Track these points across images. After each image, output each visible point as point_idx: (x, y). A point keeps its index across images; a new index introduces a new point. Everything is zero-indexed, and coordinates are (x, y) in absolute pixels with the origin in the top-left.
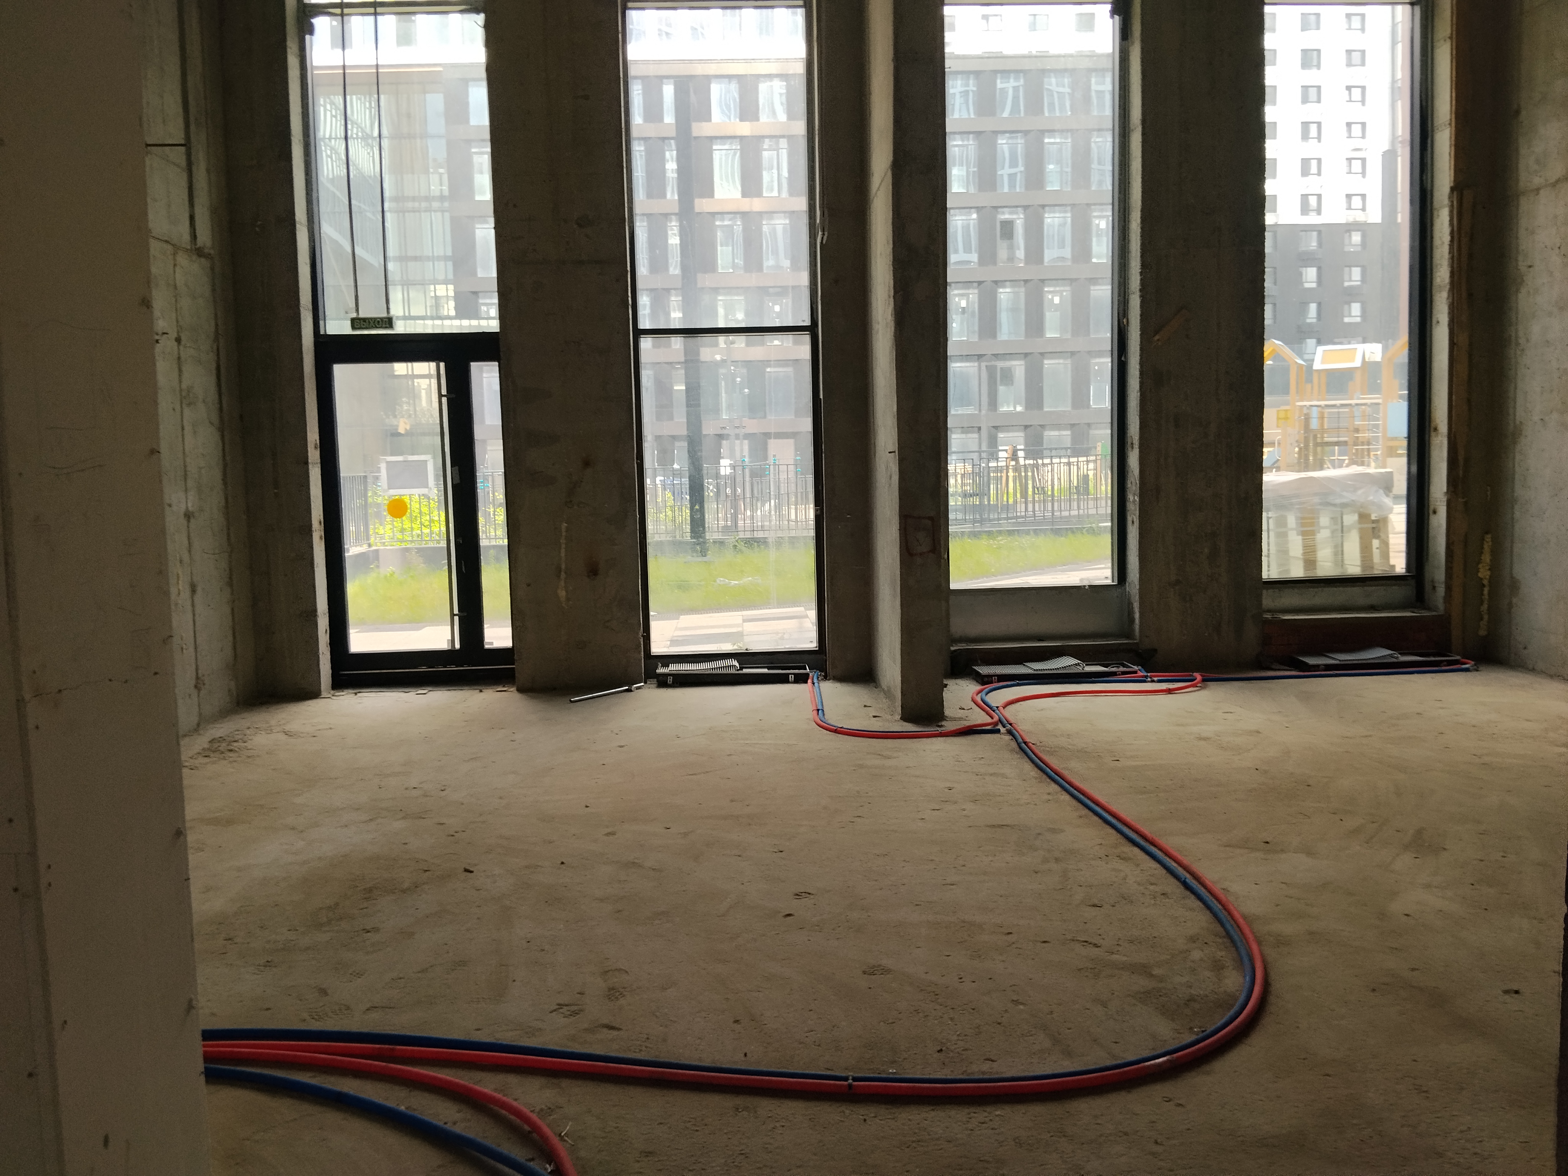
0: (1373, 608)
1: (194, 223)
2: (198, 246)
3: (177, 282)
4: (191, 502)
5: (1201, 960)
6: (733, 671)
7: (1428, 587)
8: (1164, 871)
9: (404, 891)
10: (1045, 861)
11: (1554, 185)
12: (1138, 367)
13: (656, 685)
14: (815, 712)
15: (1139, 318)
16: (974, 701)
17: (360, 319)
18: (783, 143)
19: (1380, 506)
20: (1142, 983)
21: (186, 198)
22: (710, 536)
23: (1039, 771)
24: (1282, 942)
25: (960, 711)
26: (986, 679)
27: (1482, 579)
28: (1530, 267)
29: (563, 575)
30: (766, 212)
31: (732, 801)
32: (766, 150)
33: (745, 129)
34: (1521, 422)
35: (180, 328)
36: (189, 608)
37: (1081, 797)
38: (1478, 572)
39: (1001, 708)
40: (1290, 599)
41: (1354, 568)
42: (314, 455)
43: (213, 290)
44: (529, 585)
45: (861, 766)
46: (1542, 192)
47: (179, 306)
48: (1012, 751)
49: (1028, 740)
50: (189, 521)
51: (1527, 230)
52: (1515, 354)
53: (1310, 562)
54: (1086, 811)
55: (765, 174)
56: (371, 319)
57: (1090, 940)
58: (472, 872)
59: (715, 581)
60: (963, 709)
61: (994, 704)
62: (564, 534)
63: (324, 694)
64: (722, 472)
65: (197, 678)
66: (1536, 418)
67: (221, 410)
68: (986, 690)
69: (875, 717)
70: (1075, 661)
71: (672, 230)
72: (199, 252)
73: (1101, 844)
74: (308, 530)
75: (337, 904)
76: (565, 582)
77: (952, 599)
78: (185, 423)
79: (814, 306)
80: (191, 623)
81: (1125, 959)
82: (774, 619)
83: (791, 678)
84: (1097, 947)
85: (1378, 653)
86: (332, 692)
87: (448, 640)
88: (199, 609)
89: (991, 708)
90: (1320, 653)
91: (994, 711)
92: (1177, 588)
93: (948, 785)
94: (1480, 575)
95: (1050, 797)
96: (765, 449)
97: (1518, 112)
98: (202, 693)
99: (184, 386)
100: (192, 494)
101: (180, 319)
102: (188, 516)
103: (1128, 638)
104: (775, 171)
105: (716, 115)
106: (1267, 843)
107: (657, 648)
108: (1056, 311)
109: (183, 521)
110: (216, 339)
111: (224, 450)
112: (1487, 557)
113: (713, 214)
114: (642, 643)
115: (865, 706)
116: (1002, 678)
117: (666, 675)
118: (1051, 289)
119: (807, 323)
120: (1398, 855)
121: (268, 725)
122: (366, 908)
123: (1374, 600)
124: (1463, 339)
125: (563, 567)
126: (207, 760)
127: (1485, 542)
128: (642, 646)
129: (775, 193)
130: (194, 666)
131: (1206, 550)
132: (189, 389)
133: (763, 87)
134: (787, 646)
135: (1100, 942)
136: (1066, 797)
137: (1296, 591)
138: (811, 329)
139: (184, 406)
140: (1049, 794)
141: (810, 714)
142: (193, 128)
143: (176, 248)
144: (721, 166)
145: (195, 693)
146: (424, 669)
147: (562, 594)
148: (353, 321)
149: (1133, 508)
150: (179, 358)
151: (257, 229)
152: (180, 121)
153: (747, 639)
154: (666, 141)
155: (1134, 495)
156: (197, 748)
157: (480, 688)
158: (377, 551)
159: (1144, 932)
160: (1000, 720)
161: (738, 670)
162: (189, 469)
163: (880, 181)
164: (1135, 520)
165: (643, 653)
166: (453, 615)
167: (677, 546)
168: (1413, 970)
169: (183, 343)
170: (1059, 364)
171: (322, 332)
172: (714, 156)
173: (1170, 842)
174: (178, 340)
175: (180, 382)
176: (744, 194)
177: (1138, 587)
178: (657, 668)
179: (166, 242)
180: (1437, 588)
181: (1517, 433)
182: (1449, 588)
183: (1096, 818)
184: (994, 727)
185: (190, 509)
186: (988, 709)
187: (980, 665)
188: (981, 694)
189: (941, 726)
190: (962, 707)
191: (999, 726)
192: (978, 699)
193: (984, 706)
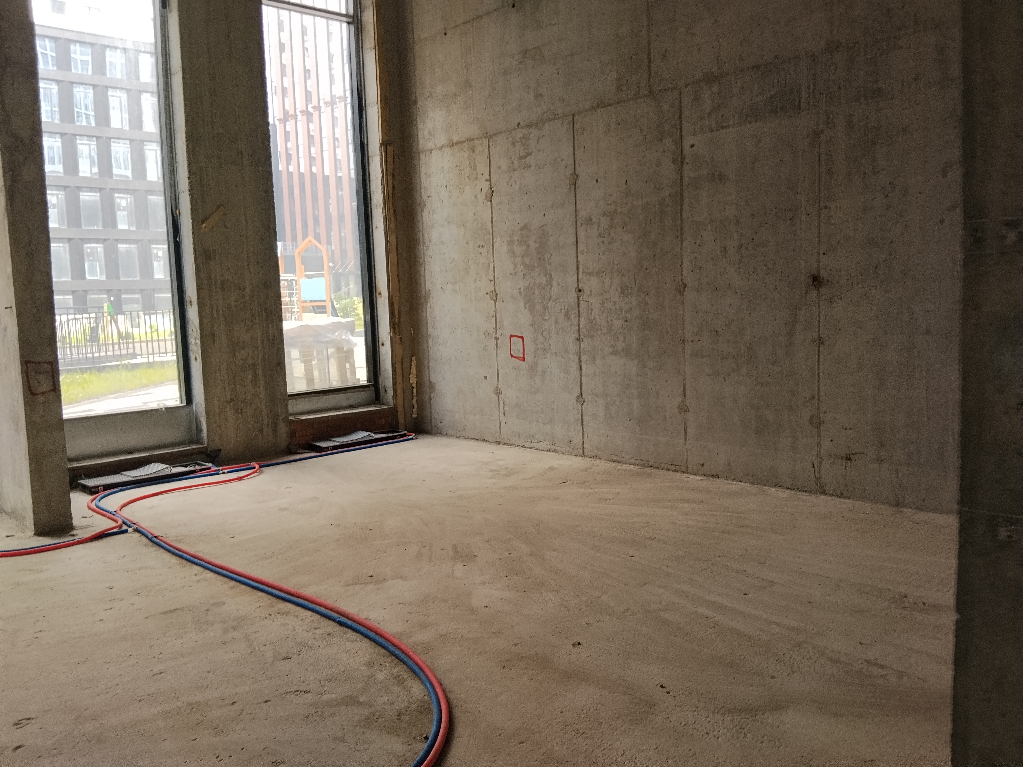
0: (352, 407)
5: (386, 679)
7: (382, 391)
8: (319, 617)
10: (225, 632)
11: (440, 148)
12: (192, 246)
15: (190, 211)
16: (90, 508)
19: (349, 342)
20: (359, 713)
23: (178, 558)
24: (428, 648)
25: (84, 519)
26: (93, 490)
27: (412, 384)
28: (429, 197)
34: (429, 290)
37: (224, 572)
38: (410, 379)
39: (119, 511)
40: (302, 405)
41: (336, 383)
45: (18, 584)
46: (433, 152)
48: (146, 545)
49: (157, 534)
51: (426, 174)
52: (423, 249)
53: (310, 380)
54: (233, 583)
57: (300, 689)
61: (111, 510)
66: (439, 287)
68: (98, 498)
69: (8, 537)
70: (164, 466)
73: (260, 607)
77: (67, 428)
81: (334, 696)
84: (308, 693)
85: (361, 435)
89: (110, 513)
90: (327, 439)
91: (114, 515)
92: (231, 404)
93: (108, 585)
94: (411, 381)
95: (198, 578)
97: (415, 102)
103: (197, 443)
106: (372, 576)
112: (414, 371)
116: (107, 487)
120: (453, 566)
123: (352, 402)
124: (393, 239)
127: (412, 362)
131: (250, 376)
135: (308, 688)
136: (210, 575)
137: (306, 399)
140: (196, 575)
149: (195, 349)
155: (196, 339)
159: (334, 669)
160: (124, 523)
164: (198, 358)
168: (516, 645)
173: (309, 592)
177: (204, 406)
180: (388, 391)
181: (427, 296)
182: (395, 391)
183: (243, 587)
184: (120, 529)
186: (108, 514)
187: (84, 479)
188: (94, 502)
189: (74, 535)
190: (85, 516)
191: (125, 527)
192: (95, 507)
193: (102, 512)
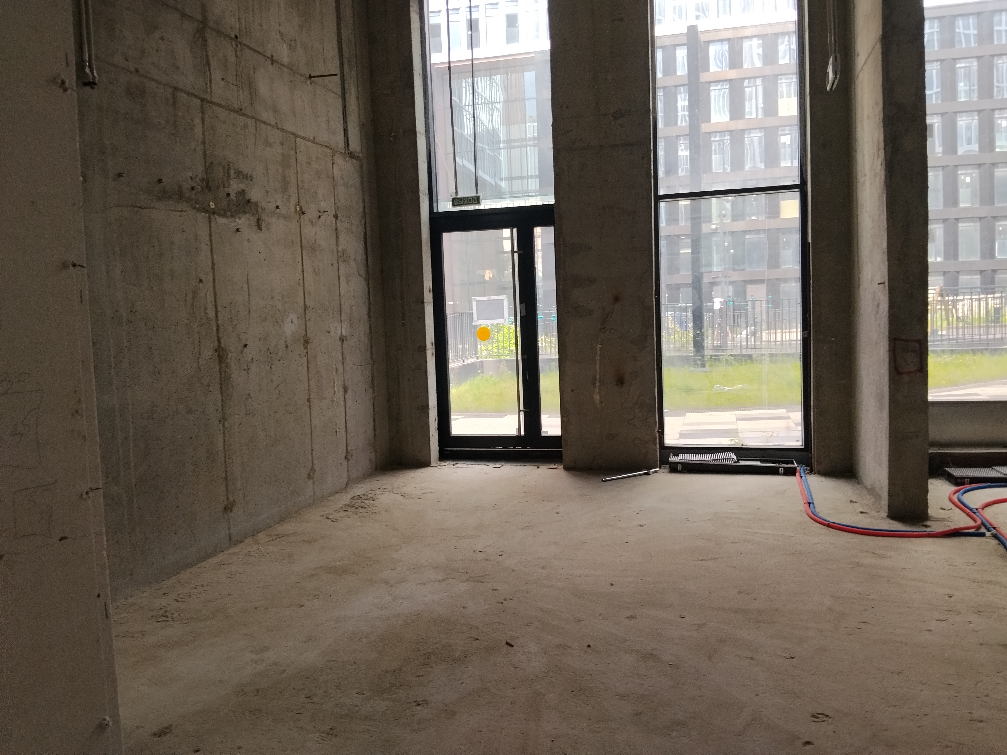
1: (347, 134)
2: (351, 150)
3: (335, 175)
4: (345, 329)
6: (732, 463)
9: (455, 661)
13: (668, 470)
14: (807, 505)
16: (951, 500)
17: (458, 199)
18: (759, 81)
21: (341, 116)
22: (708, 352)
25: (941, 511)
26: (959, 481)
29: (598, 384)
30: (747, 129)
31: (740, 593)
32: (747, 87)
33: (733, 74)
35: (337, 208)
36: (342, 403)
39: (980, 510)
42: (428, 297)
43: (362, 183)
44: (572, 391)
45: (858, 565)
47: (336, 192)
48: (1002, 557)
50: (343, 342)
55: (747, 104)
56: (466, 198)
58: (512, 646)
59: (713, 387)
60: (944, 509)
61: (973, 506)
62: (599, 353)
63: (433, 464)
64: (715, 308)
65: (347, 452)
67: (367, 266)
68: (962, 491)
69: (862, 513)
71: (681, 146)
72: (352, 155)
74: (423, 349)
75: (400, 668)
76: (599, 389)
77: (931, 410)
78: (341, 275)
79: (804, 168)
80: (344, 413)
82: (761, 419)
83: (781, 471)
86: (439, 462)
87: (516, 428)
88: (349, 403)
89: (971, 510)
91: (974, 513)
93: (947, 591)
96: (745, 292)
98: (350, 462)
99: (340, 249)
100: (345, 325)
101: (337, 201)
102: (342, 339)
104: (754, 101)
105: (713, 68)
107: (670, 440)
108: (967, 187)
109: (338, 343)
110: (364, 216)
111: (369, 293)
113: (710, 133)
114: (658, 437)
115: (851, 501)
116: (974, 480)
117: (677, 463)
118: (964, 172)
119: (797, 182)
121: (392, 487)
122: (422, 676)
125: (598, 377)
126: (346, 513)
128: (658, 439)
129: (754, 116)
130: (345, 445)
132: (344, 252)
133: (746, 44)
134: (776, 444)
138: (801, 187)
139: (340, 263)
141: (801, 506)
142: (346, 66)
143: (334, 152)
144: (715, 100)
145: (345, 463)
146: (500, 449)
147: (597, 397)
148: (453, 200)
150: (336, 229)
151: (392, 139)
152: (337, 61)
153: (741, 435)
154: (678, 88)
156: (341, 504)
157: (538, 465)
158: (482, 361)
160: (983, 524)
161: (735, 462)
162: (343, 306)
163: (866, 56)
165: (658, 445)
166: (519, 411)
167: (685, 360)
169: (339, 218)
170: (971, 226)
171: (435, 211)
172: (711, 94)
174: (336, 217)
175: (337, 245)
176: (732, 118)
178: (669, 457)
179: (326, 146)
184: (977, 530)
185: (344, 334)
186: (968, 511)
187: (951, 467)
188: (957, 494)
189: (927, 526)
190: (944, 507)
191: (983, 530)
192: (956, 500)
193: (963, 507)
